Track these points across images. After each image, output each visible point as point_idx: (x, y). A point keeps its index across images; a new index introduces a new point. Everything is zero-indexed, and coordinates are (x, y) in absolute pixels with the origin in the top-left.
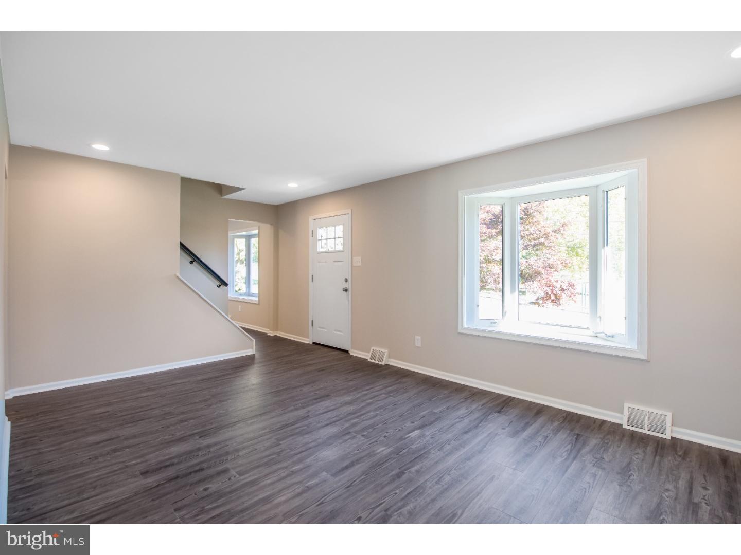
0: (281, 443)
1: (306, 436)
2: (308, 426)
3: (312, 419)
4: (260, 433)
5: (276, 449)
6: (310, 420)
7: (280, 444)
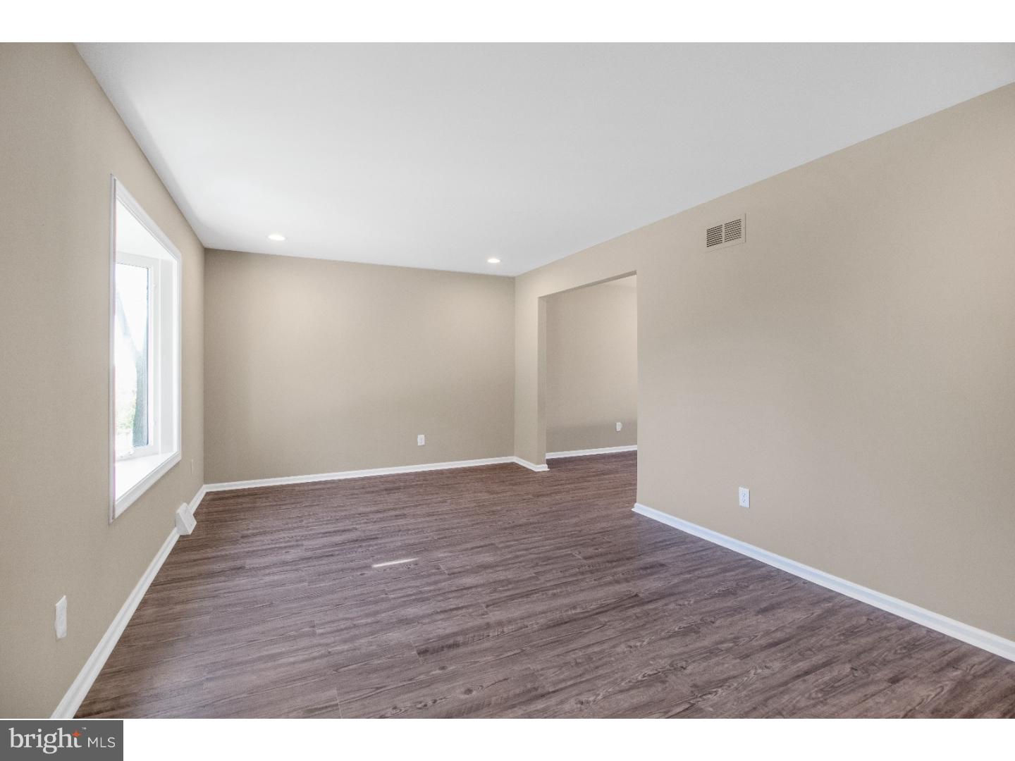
0: (534, 575)
1: (502, 578)
2: (495, 591)
3: (485, 600)
4: (559, 591)
5: (540, 569)
6: (488, 598)
7: (535, 573)
